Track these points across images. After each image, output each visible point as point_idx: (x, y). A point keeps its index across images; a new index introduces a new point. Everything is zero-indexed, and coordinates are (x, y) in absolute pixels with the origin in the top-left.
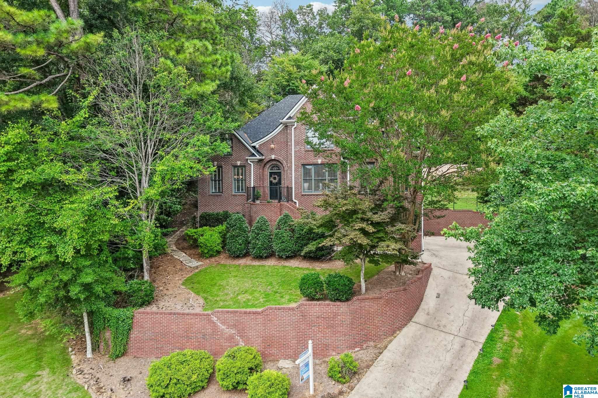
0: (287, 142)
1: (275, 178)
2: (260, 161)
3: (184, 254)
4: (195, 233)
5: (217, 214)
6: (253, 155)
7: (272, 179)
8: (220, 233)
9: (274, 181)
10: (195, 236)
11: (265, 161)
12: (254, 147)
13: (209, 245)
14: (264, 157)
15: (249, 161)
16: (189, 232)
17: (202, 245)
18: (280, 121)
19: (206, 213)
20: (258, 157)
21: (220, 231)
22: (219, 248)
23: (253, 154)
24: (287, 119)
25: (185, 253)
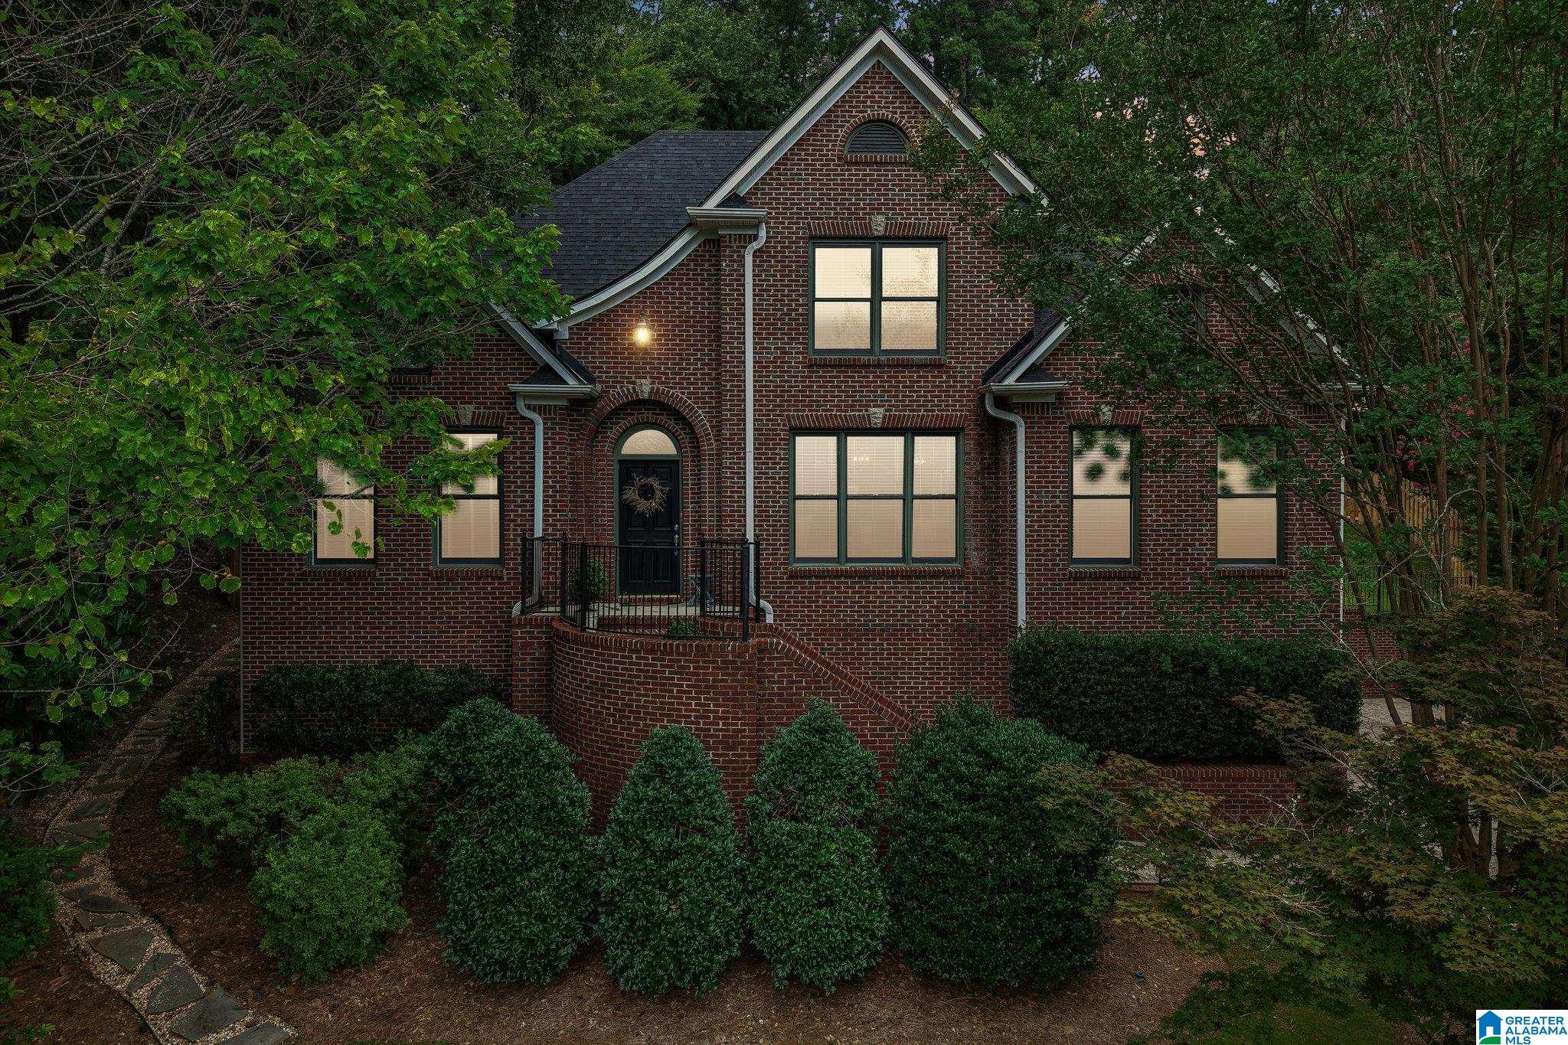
0: (718, 317)
1: (647, 492)
2: (578, 404)
3: (160, 944)
4: (229, 803)
5: (356, 679)
6: (547, 374)
7: (631, 494)
8: (383, 805)
9: (642, 505)
10: (233, 829)
11: (606, 406)
12: (547, 338)
13: (326, 909)
14: (599, 387)
15: (521, 405)
16: (190, 803)
17: (282, 911)
18: (691, 210)
19: (285, 672)
20: (572, 384)
21: (385, 793)
22: (393, 914)
23: (547, 368)
24: (721, 205)
25: (171, 932)
